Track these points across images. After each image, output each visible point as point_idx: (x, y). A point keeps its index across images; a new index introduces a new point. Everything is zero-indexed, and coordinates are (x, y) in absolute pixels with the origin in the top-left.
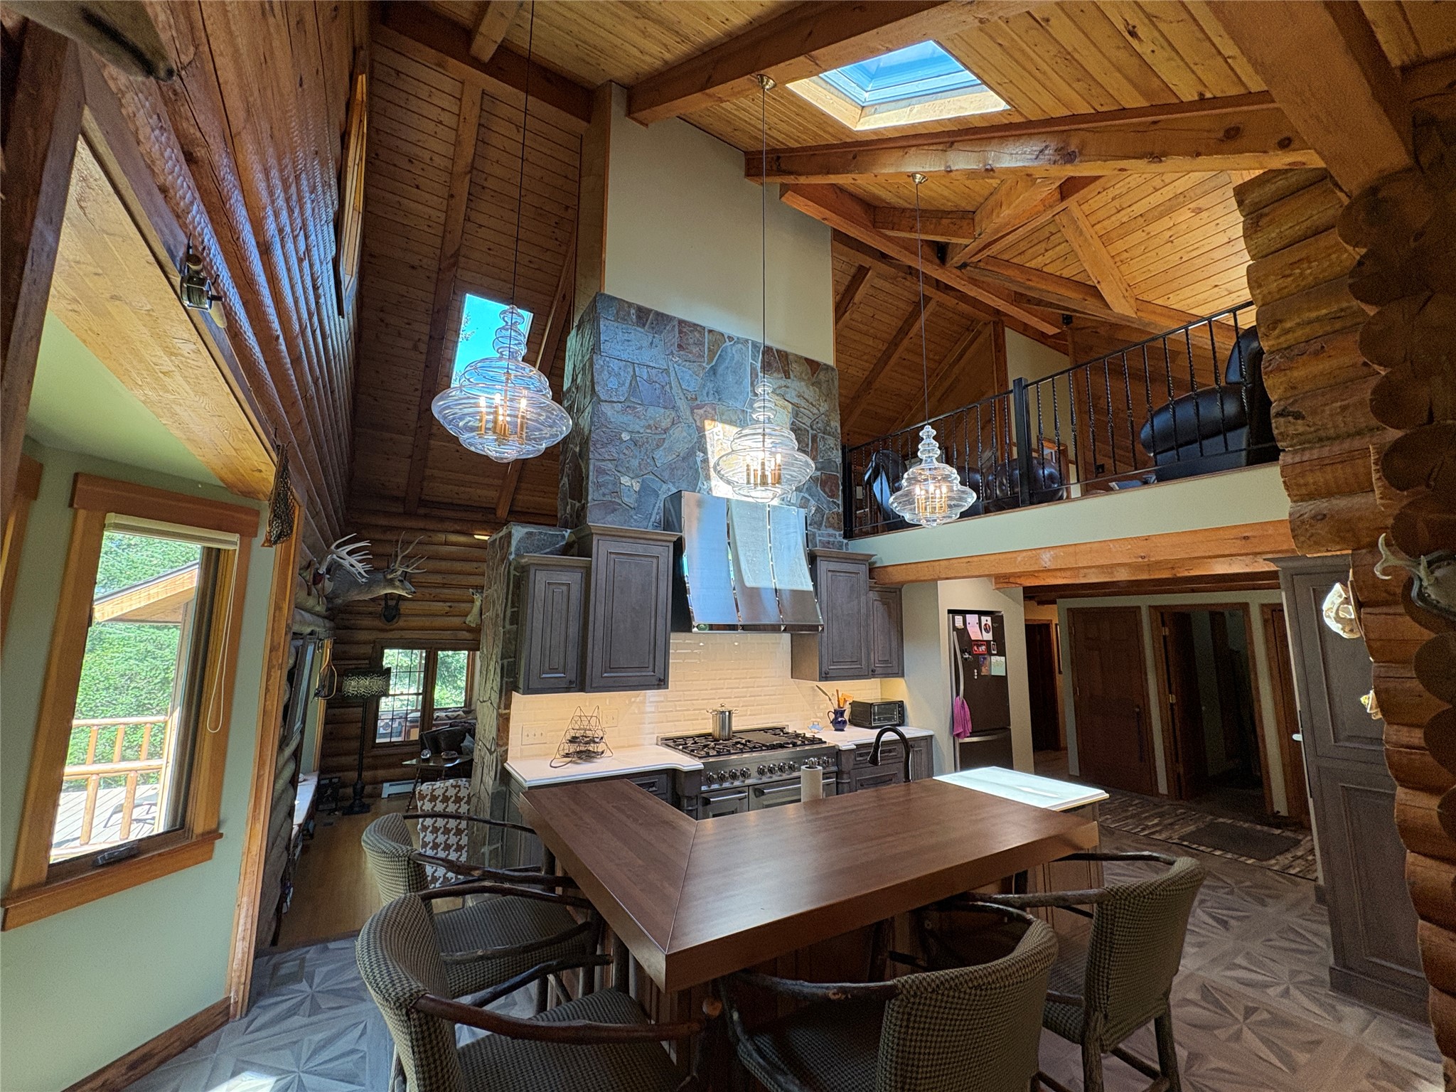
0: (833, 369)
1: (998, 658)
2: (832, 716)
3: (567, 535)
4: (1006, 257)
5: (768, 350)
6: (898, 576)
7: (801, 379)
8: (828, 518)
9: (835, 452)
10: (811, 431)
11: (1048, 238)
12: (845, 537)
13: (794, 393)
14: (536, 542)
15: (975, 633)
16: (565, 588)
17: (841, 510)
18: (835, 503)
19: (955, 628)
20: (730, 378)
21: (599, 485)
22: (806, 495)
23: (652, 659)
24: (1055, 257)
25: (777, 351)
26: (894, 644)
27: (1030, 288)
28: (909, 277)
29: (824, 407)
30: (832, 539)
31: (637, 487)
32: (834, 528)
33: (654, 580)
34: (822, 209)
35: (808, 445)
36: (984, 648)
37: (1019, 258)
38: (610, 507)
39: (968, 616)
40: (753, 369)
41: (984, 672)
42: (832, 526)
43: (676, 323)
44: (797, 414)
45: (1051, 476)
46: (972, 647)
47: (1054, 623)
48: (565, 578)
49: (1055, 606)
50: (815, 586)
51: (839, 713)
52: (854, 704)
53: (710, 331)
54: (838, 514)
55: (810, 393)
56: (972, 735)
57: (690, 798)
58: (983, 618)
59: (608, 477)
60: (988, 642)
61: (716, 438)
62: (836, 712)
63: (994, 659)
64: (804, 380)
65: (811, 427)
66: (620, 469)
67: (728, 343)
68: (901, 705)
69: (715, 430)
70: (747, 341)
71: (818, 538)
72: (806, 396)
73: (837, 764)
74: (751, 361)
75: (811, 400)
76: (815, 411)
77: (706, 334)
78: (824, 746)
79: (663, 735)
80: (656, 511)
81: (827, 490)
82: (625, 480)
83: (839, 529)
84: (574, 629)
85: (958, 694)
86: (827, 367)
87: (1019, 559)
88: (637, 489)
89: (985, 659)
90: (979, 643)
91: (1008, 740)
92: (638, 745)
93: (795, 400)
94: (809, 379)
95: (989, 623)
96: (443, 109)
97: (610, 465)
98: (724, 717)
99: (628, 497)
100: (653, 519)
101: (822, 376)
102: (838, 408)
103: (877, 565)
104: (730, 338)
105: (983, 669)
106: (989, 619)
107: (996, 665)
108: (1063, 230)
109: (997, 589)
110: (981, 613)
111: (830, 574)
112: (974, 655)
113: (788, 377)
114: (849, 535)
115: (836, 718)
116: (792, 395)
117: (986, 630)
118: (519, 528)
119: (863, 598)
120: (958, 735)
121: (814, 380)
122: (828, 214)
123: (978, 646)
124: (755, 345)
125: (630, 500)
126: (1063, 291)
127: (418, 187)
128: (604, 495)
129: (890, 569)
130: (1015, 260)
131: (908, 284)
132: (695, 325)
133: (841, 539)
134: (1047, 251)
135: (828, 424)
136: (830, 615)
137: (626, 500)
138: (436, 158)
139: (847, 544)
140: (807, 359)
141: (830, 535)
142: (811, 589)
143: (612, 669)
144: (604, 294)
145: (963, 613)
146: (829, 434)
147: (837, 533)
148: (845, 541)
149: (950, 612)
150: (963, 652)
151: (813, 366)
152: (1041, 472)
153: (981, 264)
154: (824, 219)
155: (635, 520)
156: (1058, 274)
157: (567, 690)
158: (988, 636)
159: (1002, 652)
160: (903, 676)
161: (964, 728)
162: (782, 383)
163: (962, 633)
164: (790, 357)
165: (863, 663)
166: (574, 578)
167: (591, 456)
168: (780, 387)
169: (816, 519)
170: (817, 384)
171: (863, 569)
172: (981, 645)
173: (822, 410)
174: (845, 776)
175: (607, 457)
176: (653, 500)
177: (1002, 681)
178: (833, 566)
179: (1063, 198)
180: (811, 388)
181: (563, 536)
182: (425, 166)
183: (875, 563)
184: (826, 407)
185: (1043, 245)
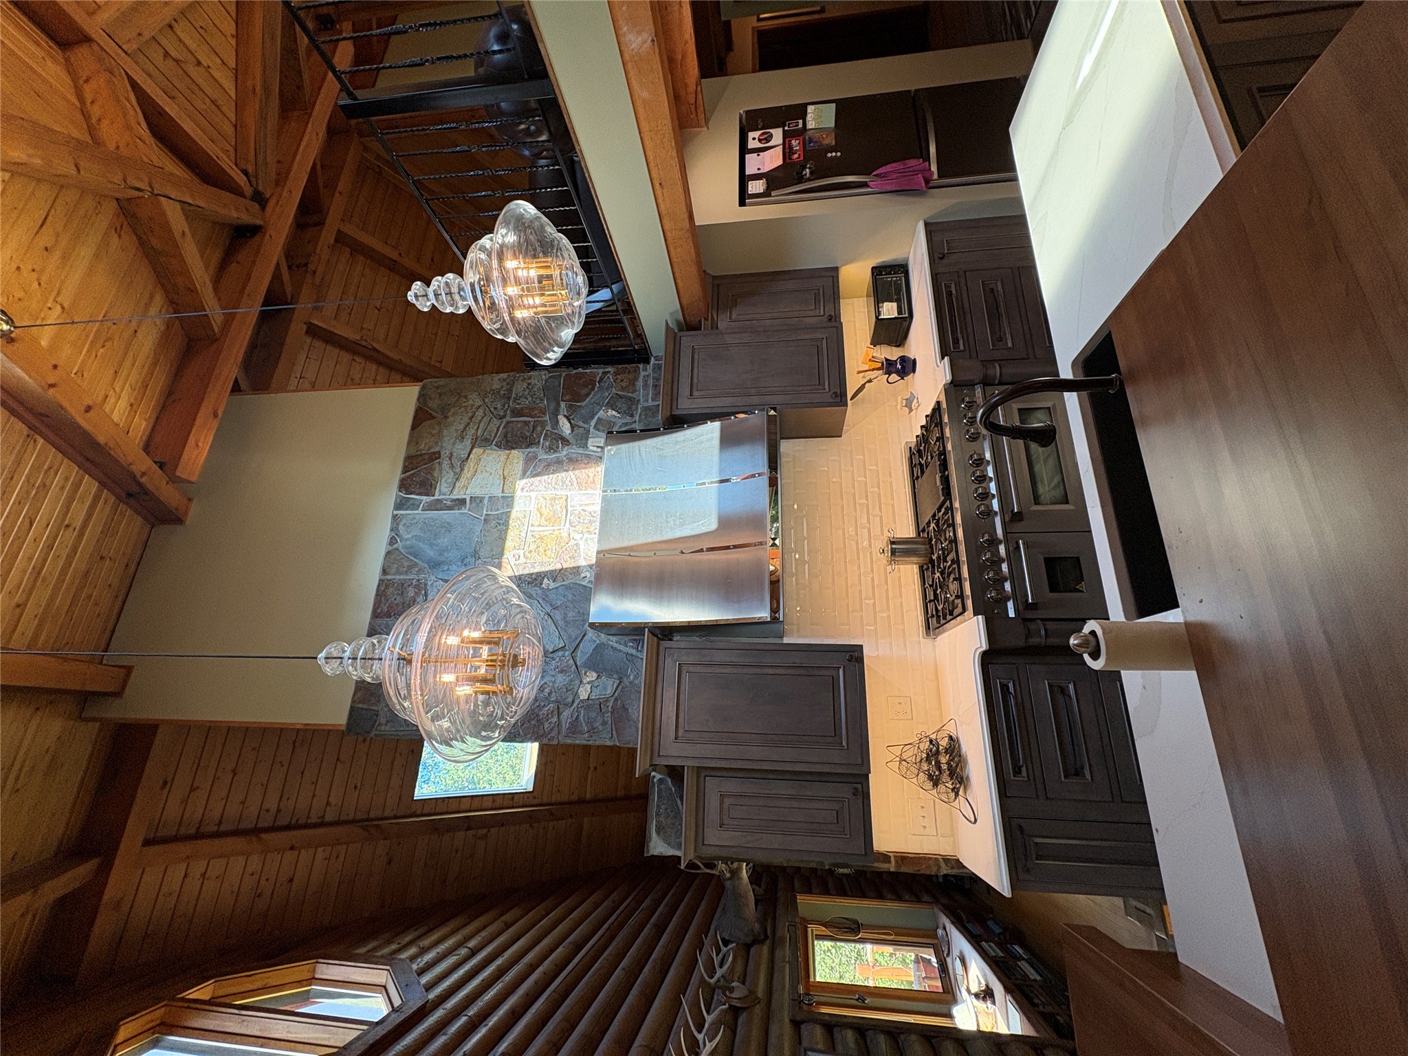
0: (423, 388)
1: (809, 117)
2: (894, 377)
3: (658, 776)
4: (229, 130)
5: (404, 486)
6: (694, 289)
7: (439, 436)
8: (623, 389)
9: (532, 381)
10: (508, 418)
11: (177, 61)
12: (647, 361)
13: (459, 446)
14: (669, 821)
15: (772, 160)
16: (727, 801)
17: (610, 369)
18: (601, 379)
19: (766, 194)
20: (444, 541)
21: (592, 730)
22: (593, 423)
23: (822, 672)
24: (206, 48)
25: (404, 472)
26: (791, 285)
27: (267, 90)
28: (311, 267)
29: (475, 400)
30: (651, 382)
31: (592, 676)
32: (636, 379)
33: (710, 670)
34: (198, 422)
35: (526, 423)
36: (794, 143)
37: (224, 109)
38: (620, 713)
39: (749, 171)
40: (432, 507)
41: (830, 140)
42: (633, 382)
43: (379, 621)
44: (486, 440)
45: (503, 37)
46: (793, 164)
47: (756, 24)
48: (712, 802)
49: (735, 24)
50: (712, 417)
51: (889, 367)
52: (875, 341)
53: (384, 572)
54: (616, 374)
55: (457, 422)
56: (927, 159)
57: (1028, 635)
58: (752, 144)
59: (581, 717)
60: (786, 135)
61: (522, 560)
62: (889, 373)
63: (811, 124)
64: (440, 431)
65: (502, 418)
66: (570, 700)
67: (400, 545)
68: (877, 271)
69: (513, 562)
70: (394, 517)
71: (650, 403)
72: (461, 427)
73: (971, 385)
74: (419, 511)
75: (466, 420)
76: (480, 413)
77: (389, 577)
78: (944, 405)
79: (922, 629)
80: (622, 648)
81: (584, 392)
82: (584, 693)
83: (637, 371)
84: (782, 788)
85: (865, 185)
86: (422, 397)
87: (645, 94)
88: (595, 675)
89: (811, 140)
90: (787, 152)
91: (933, 94)
92: (936, 667)
93: (468, 442)
94: (439, 424)
95: (756, 134)
96: (186, 876)
97: (566, 714)
98: (898, 549)
99: (605, 688)
100: (634, 652)
101: (434, 404)
102: (474, 379)
103: (681, 318)
104: (392, 541)
105: (826, 142)
106: (751, 135)
107: (820, 118)
108: (147, 35)
109: (707, 121)
110: (744, 150)
111: (696, 393)
112: (806, 160)
113: (437, 456)
114: (643, 356)
115: (897, 372)
116: (461, 449)
117: (767, 140)
118: (652, 845)
119: (729, 339)
120: (927, 181)
121: (439, 416)
122: (205, 411)
123: (792, 152)
124: (399, 505)
125: (610, 685)
126: (257, 32)
127: (291, 880)
128: (604, 723)
129: (684, 302)
130: (232, 117)
131: (320, 270)
132: (377, 595)
133: (650, 367)
134: (199, 63)
135: (496, 393)
136: (753, 391)
137: (609, 691)
138: (250, 870)
139: (657, 358)
140: (414, 427)
141: (646, 385)
142: (716, 425)
143: (837, 732)
144: (348, 724)
145: (744, 180)
146: (510, 390)
147: (643, 373)
148: (652, 360)
149: (742, 203)
150: (801, 179)
151: (421, 417)
152: (498, 56)
153: (250, 169)
154: (216, 415)
155: (636, 678)
156: (233, 42)
157: (866, 796)
158: (777, 135)
159: (800, 111)
160: (836, 269)
161: (916, 173)
162: (446, 463)
163: (776, 180)
164: (413, 452)
165: (819, 336)
166: (714, 788)
167: (555, 742)
168: (452, 466)
169: (624, 407)
170: (444, 410)
171: (688, 340)
172: (791, 147)
173: (479, 402)
174: (990, 372)
175: (555, 719)
176: (609, 652)
177: (845, 108)
178: (684, 390)
179: (87, 39)
180: (451, 419)
181: (660, 781)
182: (263, 878)
183: (678, 323)
184: (474, 396)
185: (191, 69)
